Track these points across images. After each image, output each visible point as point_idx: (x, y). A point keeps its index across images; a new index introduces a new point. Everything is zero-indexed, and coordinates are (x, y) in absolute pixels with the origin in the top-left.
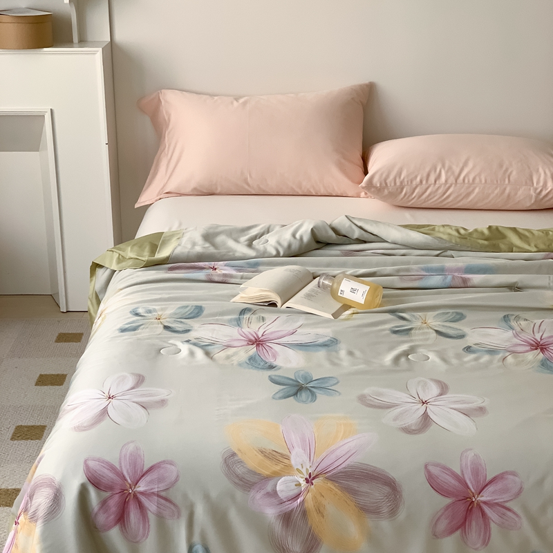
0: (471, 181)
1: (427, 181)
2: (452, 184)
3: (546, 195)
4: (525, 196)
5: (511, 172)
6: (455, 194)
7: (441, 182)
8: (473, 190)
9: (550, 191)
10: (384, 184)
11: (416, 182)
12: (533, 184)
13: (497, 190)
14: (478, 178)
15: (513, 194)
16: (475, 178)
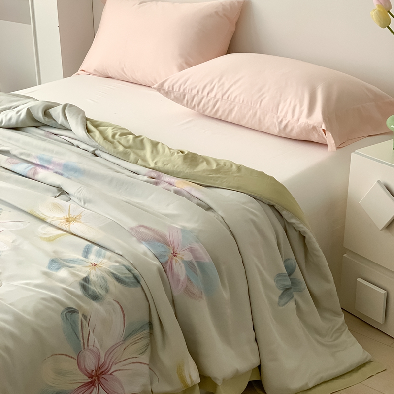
0: (233, 99)
1: (202, 92)
2: (219, 99)
3: (286, 126)
4: (271, 122)
5: (265, 97)
6: (222, 109)
7: (212, 94)
8: (234, 108)
9: (288, 122)
10: (171, 89)
11: (194, 91)
12: (277, 112)
13: (250, 113)
14: (238, 98)
15: (262, 118)
16: (236, 97)
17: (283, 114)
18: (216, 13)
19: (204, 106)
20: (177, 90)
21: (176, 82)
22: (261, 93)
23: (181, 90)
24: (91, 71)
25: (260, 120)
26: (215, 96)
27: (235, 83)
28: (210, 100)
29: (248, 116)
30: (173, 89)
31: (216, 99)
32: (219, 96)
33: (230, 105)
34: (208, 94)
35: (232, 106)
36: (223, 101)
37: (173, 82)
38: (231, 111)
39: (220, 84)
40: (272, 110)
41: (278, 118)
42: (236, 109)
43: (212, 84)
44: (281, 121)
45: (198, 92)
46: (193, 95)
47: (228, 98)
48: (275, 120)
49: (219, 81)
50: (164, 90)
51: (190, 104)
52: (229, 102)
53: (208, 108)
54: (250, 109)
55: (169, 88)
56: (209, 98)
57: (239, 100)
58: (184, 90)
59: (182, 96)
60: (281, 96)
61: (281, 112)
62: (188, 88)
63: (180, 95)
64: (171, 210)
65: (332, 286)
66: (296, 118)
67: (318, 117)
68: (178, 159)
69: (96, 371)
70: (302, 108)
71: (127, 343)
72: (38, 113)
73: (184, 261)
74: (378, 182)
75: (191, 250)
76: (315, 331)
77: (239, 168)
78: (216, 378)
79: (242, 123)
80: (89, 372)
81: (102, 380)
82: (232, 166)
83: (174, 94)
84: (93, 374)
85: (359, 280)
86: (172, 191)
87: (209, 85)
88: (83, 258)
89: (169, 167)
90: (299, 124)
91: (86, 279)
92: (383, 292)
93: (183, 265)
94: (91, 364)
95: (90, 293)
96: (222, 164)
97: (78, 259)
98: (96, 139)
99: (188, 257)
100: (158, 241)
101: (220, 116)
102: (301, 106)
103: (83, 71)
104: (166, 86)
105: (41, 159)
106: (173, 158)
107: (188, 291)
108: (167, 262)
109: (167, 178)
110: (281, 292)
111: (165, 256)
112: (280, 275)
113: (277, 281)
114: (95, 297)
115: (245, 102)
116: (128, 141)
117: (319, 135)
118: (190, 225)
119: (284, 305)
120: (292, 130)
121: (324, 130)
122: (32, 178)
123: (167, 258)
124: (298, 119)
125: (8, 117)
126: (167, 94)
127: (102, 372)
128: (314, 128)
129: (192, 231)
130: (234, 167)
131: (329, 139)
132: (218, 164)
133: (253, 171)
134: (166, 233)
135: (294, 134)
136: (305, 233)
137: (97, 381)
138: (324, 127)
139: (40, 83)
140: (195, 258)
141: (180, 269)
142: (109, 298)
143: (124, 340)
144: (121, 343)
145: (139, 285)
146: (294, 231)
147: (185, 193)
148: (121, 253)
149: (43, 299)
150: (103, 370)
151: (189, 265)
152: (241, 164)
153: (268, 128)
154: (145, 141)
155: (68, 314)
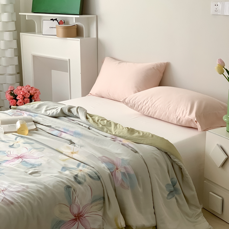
0: (156, 107)
1: (143, 104)
2: (150, 107)
3: (180, 119)
4: (173, 118)
5: (171, 106)
6: (151, 111)
7: (147, 105)
8: (157, 111)
9: (180, 117)
10: (129, 102)
11: (139, 103)
12: (176, 113)
13: (164, 113)
14: (159, 106)
15: (169, 116)
16: (158, 106)
17: (178, 114)
18: (153, 68)
19: (144, 110)
20: (132, 102)
21: (131, 99)
22: (169, 104)
23: (133, 102)
24: (94, 94)
25: (168, 116)
26: (148, 105)
27: (158, 99)
28: (146, 107)
29: (163, 115)
30: (130, 102)
31: (149, 107)
32: (150, 105)
33: (155, 109)
34: (145, 104)
35: (156, 110)
36: (152, 108)
37: (130, 99)
38: (155, 112)
39: (151, 100)
40: (174, 112)
41: (176, 116)
42: (158, 111)
43: (147, 100)
44: (177, 117)
45: (141, 103)
46: (139, 105)
47: (154, 106)
48: (175, 116)
49: (151, 98)
50: (126, 102)
51: (137, 109)
52: (155, 108)
53: (145, 111)
54: (164, 112)
55: (128, 101)
56: (146, 106)
57: (159, 108)
58: (135, 102)
59: (134, 105)
60: (178, 105)
61: (177, 113)
62: (136, 102)
63: (133, 105)
64: (119, 151)
65: (195, 193)
66: (184, 115)
67: (193, 115)
68: (125, 131)
69: (78, 214)
70: (187, 111)
71: (93, 205)
72: (66, 110)
73: (121, 172)
74: (217, 144)
75: (125, 168)
76: (186, 214)
77: (153, 135)
78: (133, 226)
79: (161, 118)
80: (75, 214)
81: (80, 219)
82: (149, 135)
83: (130, 104)
84: (76, 216)
85: (211, 193)
86: (121, 144)
87: (146, 100)
88: (76, 168)
89: (121, 134)
90: (185, 118)
91: (77, 175)
92: (221, 198)
93: (120, 174)
94: (76, 211)
95: (78, 181)
96: (145, 133)
97: (74, 168)
98: (90, 122)
99: (123, 170)
100: (110, 163)
101: (151, 115)
102: (186, 110)
103: (91, 94)
104: (126, 101)
105: (64, 129)
106: (123, 130)
107: (122, 185)
108: (113, 172)
109: (119, 139)
110: (168, 193)
111: (112, 169)
112: (168, 185)
113: (167, 188)
114: (80, 183)
115: (162, 108)
116: (104, 123)
117: (194, 124)
118: (126, 158)
119: (169, 199)
120: (182, 121)
121: (196, 121)
122: (59, 136)
123: (113, 170)
124: (185, 116)
125: (52, 112)
126: (127, 104)
127: (81, 215)
128: (192, 120)
129: (126, 160)
130: (150, 135)
131: (198, 126)
132: (143, 134)
133: (158, 137)
134: (115, 160)
135: (183, 124)
136: (181, 166)
137: (78, 219)
138: (196, 120)
139: (71, 99)
140: (127, 171)
141: (119, 175)
142: (85, 184)
143: (91, 203)
144: (90, 204)
145: (100, 180)
146: (177, 165)
147: (126, 145)
148: (93, 166)
149: (57, 181)
150: (81, 214)
151: (123, 174)
152: (154, 134)
153: (172, 121)
154: (112, 123)
155: (67, 188)
